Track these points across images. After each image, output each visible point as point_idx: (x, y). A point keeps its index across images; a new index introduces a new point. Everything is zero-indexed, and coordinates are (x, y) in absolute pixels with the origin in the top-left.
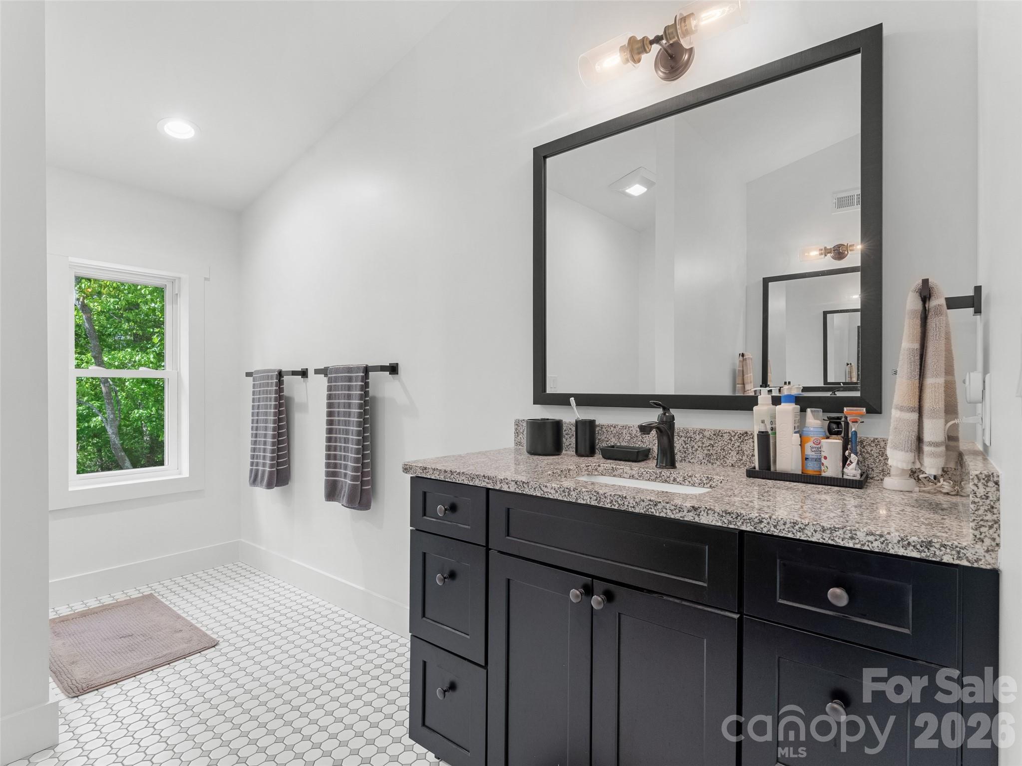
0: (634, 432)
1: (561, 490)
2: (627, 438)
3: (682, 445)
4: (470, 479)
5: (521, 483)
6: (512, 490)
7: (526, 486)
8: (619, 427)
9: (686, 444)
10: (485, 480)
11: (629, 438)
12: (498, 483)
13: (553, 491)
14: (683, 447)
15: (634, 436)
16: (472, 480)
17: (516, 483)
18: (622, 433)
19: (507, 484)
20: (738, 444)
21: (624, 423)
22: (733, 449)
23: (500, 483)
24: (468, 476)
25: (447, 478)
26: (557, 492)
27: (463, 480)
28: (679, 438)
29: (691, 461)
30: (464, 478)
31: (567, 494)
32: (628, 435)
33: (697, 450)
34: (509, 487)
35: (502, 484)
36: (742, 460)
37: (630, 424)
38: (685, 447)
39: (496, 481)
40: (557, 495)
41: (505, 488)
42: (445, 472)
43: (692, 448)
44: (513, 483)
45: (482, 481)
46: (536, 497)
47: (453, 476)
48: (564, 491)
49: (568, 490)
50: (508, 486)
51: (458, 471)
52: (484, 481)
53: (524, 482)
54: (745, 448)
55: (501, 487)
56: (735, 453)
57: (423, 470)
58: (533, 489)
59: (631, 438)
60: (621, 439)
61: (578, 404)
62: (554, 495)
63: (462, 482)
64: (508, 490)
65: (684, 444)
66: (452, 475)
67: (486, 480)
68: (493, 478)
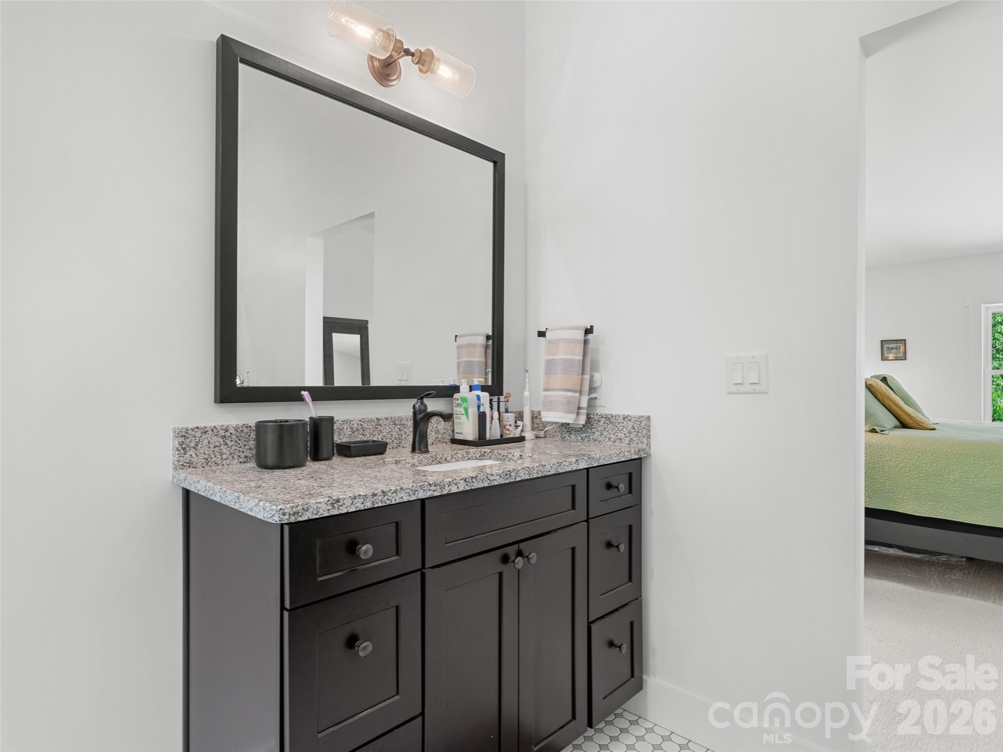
0: (356, 426)
1: (504, 474)
2: (349, 432)
3: (397, 432)
4: (411, 493)
5: (470, 479)
6: (461, 489)
7: (474, 480)
8: (340, 422)
9: (400, 431)
10: (431, 488)
11: (350, 433)
12: (447, 486)
13: (498, 477)
14: (399, 435)
15: (355, 430)
16: (414, 494)
17: (465, 480)
18: (343, 428)
19: (456, 485)
20: (436, 425)
21: (345, 418)
22: (432, 430)
23: (449, 486)
24: (408, 491)
25: (377, 503)
26: (501, 477)
27: (402, 498)
28: (395, 426)
29: (405, 446)
30: (402, 495)
31: (508, 476)
32: (349, 429)
33: (409, 435)
34: (458, 487)
35: (450, 487)
36: (438, 438)
37: (351, 418)
38: (400, 434)
39: (444, 485)
40: (501, 480)
41: (454, 489)
42: (374, 495)
43: (405, 433)
44: (462, 481)
45: (428, 491)
46: (484, 488)
47: (386, 497)
48: (506, 475)
49: (509, 472)
50: (456, 487)
51: (393, 489)
52: (430, 490)
53: (473, 478)
54: (440, 428)
55: (450, 490)
56: (434, 432)
57: (332, 504)
58: (481, 481)
59: (353, 432)
60: (342, 435)
61: (314, 399)
62: (499, 481)
63: (401, 501)
64: (457, 491)
65: (399, 431)
66: (384, 496)
67: (433, 488)
68: (441, 482)
